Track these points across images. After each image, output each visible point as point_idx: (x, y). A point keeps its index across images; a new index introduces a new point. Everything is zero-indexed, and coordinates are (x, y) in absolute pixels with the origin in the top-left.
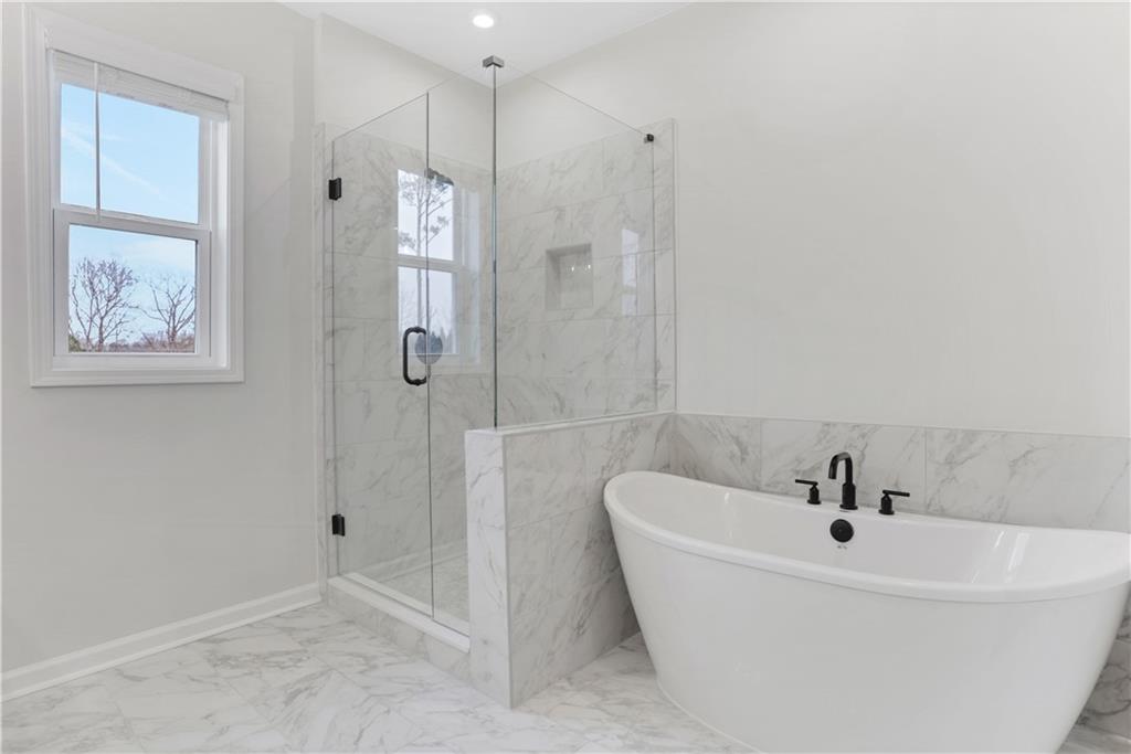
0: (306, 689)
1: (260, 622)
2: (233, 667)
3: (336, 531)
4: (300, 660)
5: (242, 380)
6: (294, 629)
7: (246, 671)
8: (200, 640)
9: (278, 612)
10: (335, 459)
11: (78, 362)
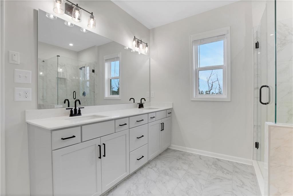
0: (221, 180)
1: (232, 162)
2: (215, 166)
3: (256, 147)
4: (228, 174)
5: (230, 101)
6: (236, 167)
7: (216, 168)
8: (216, 159)
9: (237, 162)
10: (257, 126)
11: (200, 96)
